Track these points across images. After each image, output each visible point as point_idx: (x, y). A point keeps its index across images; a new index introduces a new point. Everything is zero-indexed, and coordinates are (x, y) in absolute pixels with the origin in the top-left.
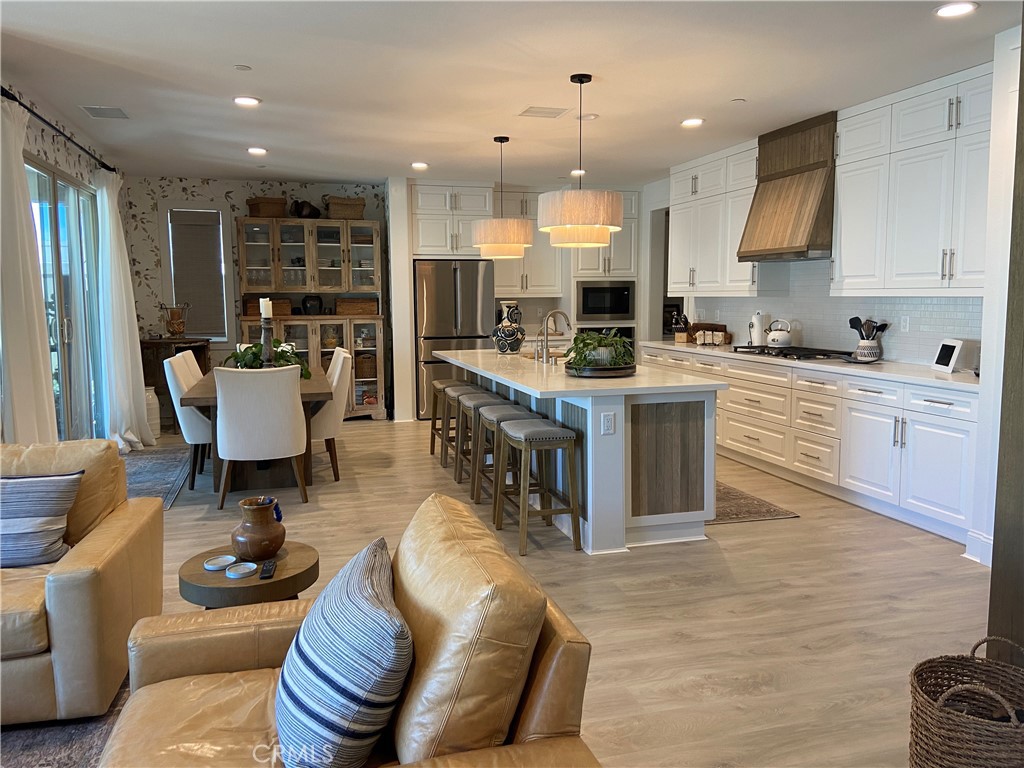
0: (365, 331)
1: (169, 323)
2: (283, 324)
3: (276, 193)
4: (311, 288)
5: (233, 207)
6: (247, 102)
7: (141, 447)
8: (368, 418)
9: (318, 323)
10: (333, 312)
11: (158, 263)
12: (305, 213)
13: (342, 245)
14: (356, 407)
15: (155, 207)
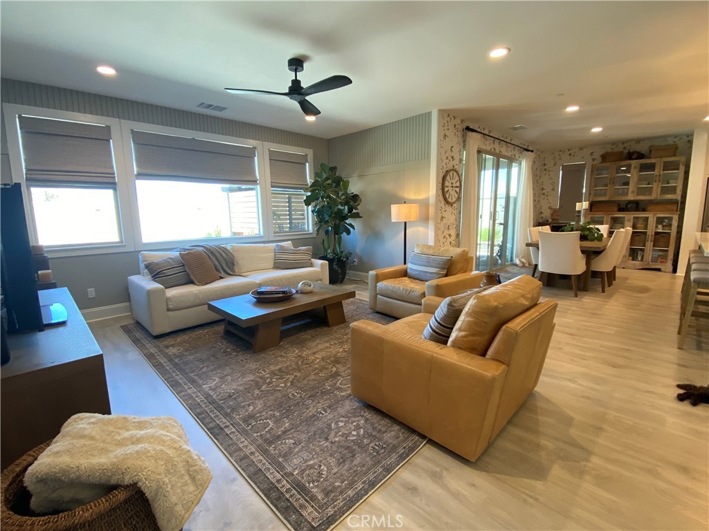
0: (666, 221)
1: (552, 215)
2: (610, 216)
3: (620, 148)
4: (631, 197)
5: (594, 160)
6: (572, 109)
7: (527, 265)
8: (659, 270)
9: (632, 216)
10: (644, 210)
11: (553, 189)
12: (633, 157)
13: (656, 172)
14: (650, 263)
15: (555, 164)
